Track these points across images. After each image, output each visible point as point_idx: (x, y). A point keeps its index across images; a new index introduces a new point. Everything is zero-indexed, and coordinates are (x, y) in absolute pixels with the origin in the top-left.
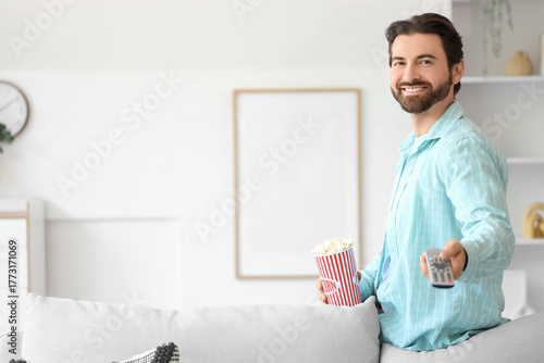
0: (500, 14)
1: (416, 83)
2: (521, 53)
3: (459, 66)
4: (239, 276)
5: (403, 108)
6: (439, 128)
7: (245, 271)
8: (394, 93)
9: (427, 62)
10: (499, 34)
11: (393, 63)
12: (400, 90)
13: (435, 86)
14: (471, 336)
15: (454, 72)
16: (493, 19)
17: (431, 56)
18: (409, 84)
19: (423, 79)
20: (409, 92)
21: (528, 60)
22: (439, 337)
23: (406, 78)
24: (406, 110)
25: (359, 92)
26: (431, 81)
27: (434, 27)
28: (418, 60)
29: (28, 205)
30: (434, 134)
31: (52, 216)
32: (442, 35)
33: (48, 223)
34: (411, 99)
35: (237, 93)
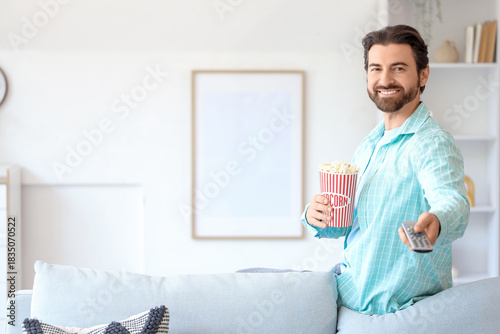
0: (431, 8)
1: (391, 87)
2: (448, 43)
3: (425, 71)
4: (195, 237)
5: (379, 108)
6: (411, 124)
7: (201, 232)
8: (370, 95)
9: (400, 69)
10: (430, 25)
11: (370, 69)
12: (377, 92)
13: (406, 90)
14: (414, 302)
15: (422, 77)
16: (424, 12)
17: (403, 64)
18: (385, 88)
19: (397, 84)
20: (384, 94)
21: (455, 48)
22: (390, 302)
23: (383, 82)
24: (382, 110)
25: (303, 74)
26: (403, 85)
27: (406, 38)
28: (392, 68)
29: (8, 172)
30: (407, 129)
31: (28, 181)
32: (412, 45)
33: (23, 187)
34: (386, 100)
35: (195, 73)
